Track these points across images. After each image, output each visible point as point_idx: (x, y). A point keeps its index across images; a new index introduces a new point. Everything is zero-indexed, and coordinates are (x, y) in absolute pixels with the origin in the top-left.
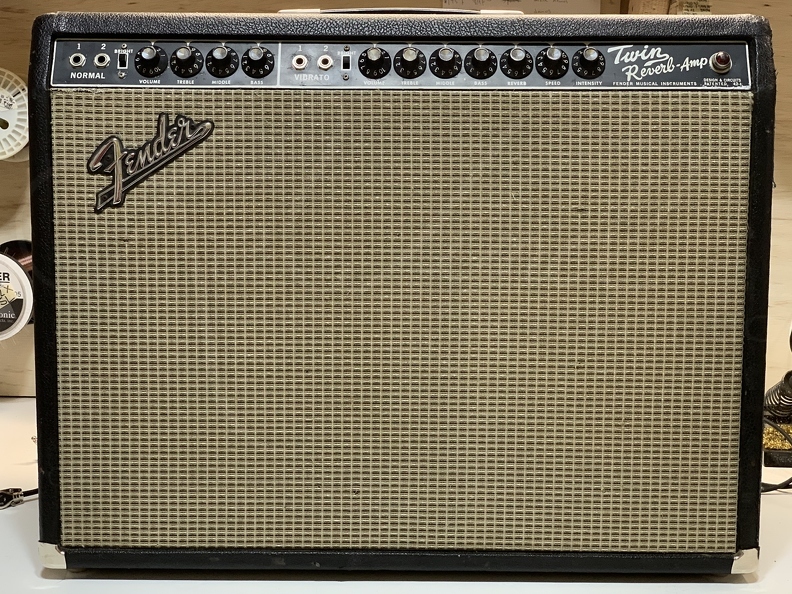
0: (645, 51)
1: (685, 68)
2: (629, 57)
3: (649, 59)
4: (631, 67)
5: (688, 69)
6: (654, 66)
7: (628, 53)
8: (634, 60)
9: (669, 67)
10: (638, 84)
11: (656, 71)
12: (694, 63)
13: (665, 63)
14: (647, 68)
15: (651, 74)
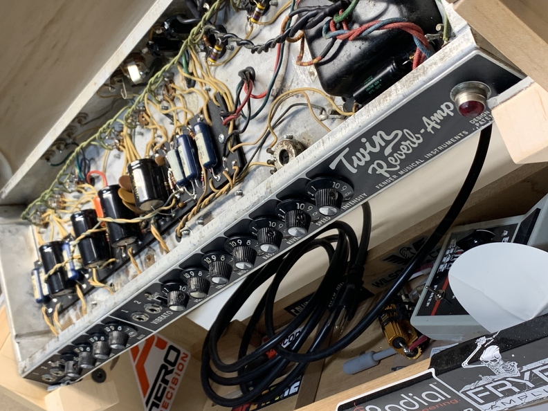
0: (368, 145)
1: (433, 128)
2: (360, 160)
3: (382, 149)
4: (375, 165)
5: (439, 127)
6: (396, 148)
7: (354, 158)
8: (368, 158)
9: (415, 140)
10: (401, 173)
11: (405, 151)
12: (438, 116)
13: (404, 138)
14: (391, 155)
15: (404, 157)
